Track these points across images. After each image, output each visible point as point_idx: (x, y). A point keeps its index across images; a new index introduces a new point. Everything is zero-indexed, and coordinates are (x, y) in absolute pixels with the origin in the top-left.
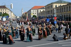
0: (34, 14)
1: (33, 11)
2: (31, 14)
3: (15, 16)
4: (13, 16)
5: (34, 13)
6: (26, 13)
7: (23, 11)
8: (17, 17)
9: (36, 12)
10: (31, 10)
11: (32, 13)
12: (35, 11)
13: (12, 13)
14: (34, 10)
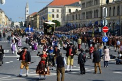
0: (55, 19)
1: (53, 11)
2: (48, 17)
3: (10, 20)
4: (3, 20)
5: (55, 16)
6: (35, 16)
7: (28, 9)
8: (13, 23)
9: (60, 14)
10: (47, 8)
11: (50, 15)
12: (58, 11)
13: (3, 15)
14: (55, 9)
